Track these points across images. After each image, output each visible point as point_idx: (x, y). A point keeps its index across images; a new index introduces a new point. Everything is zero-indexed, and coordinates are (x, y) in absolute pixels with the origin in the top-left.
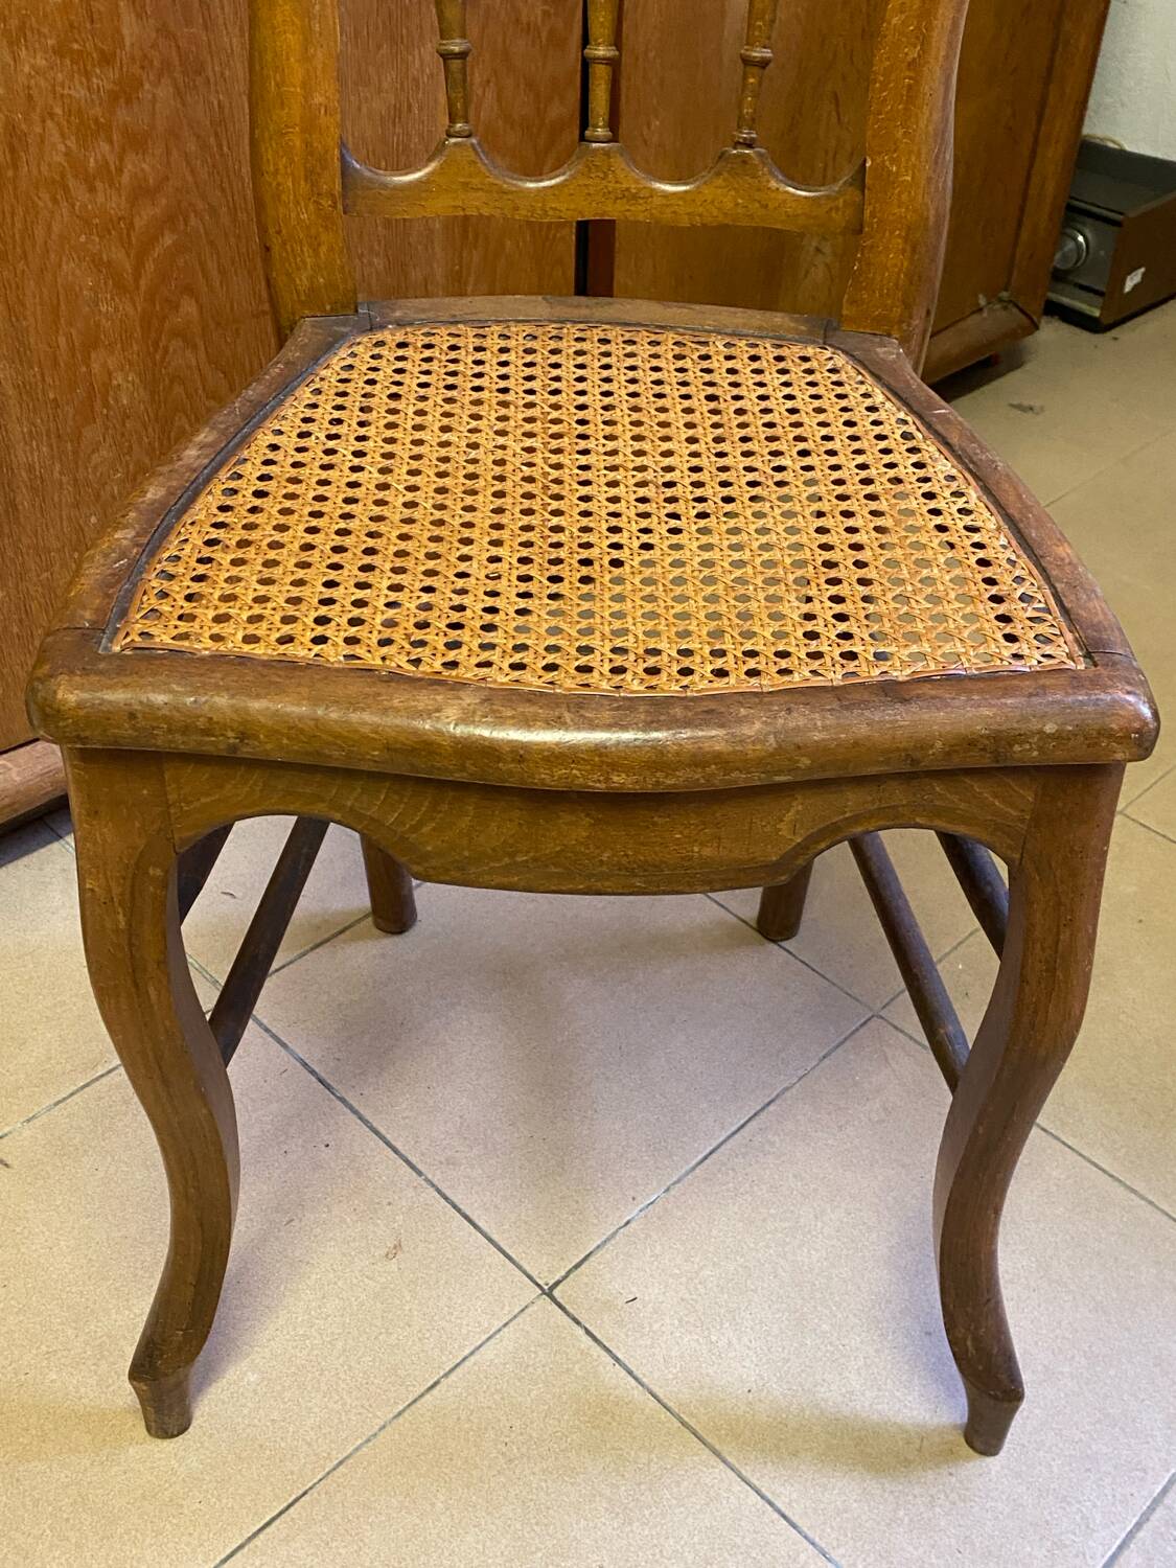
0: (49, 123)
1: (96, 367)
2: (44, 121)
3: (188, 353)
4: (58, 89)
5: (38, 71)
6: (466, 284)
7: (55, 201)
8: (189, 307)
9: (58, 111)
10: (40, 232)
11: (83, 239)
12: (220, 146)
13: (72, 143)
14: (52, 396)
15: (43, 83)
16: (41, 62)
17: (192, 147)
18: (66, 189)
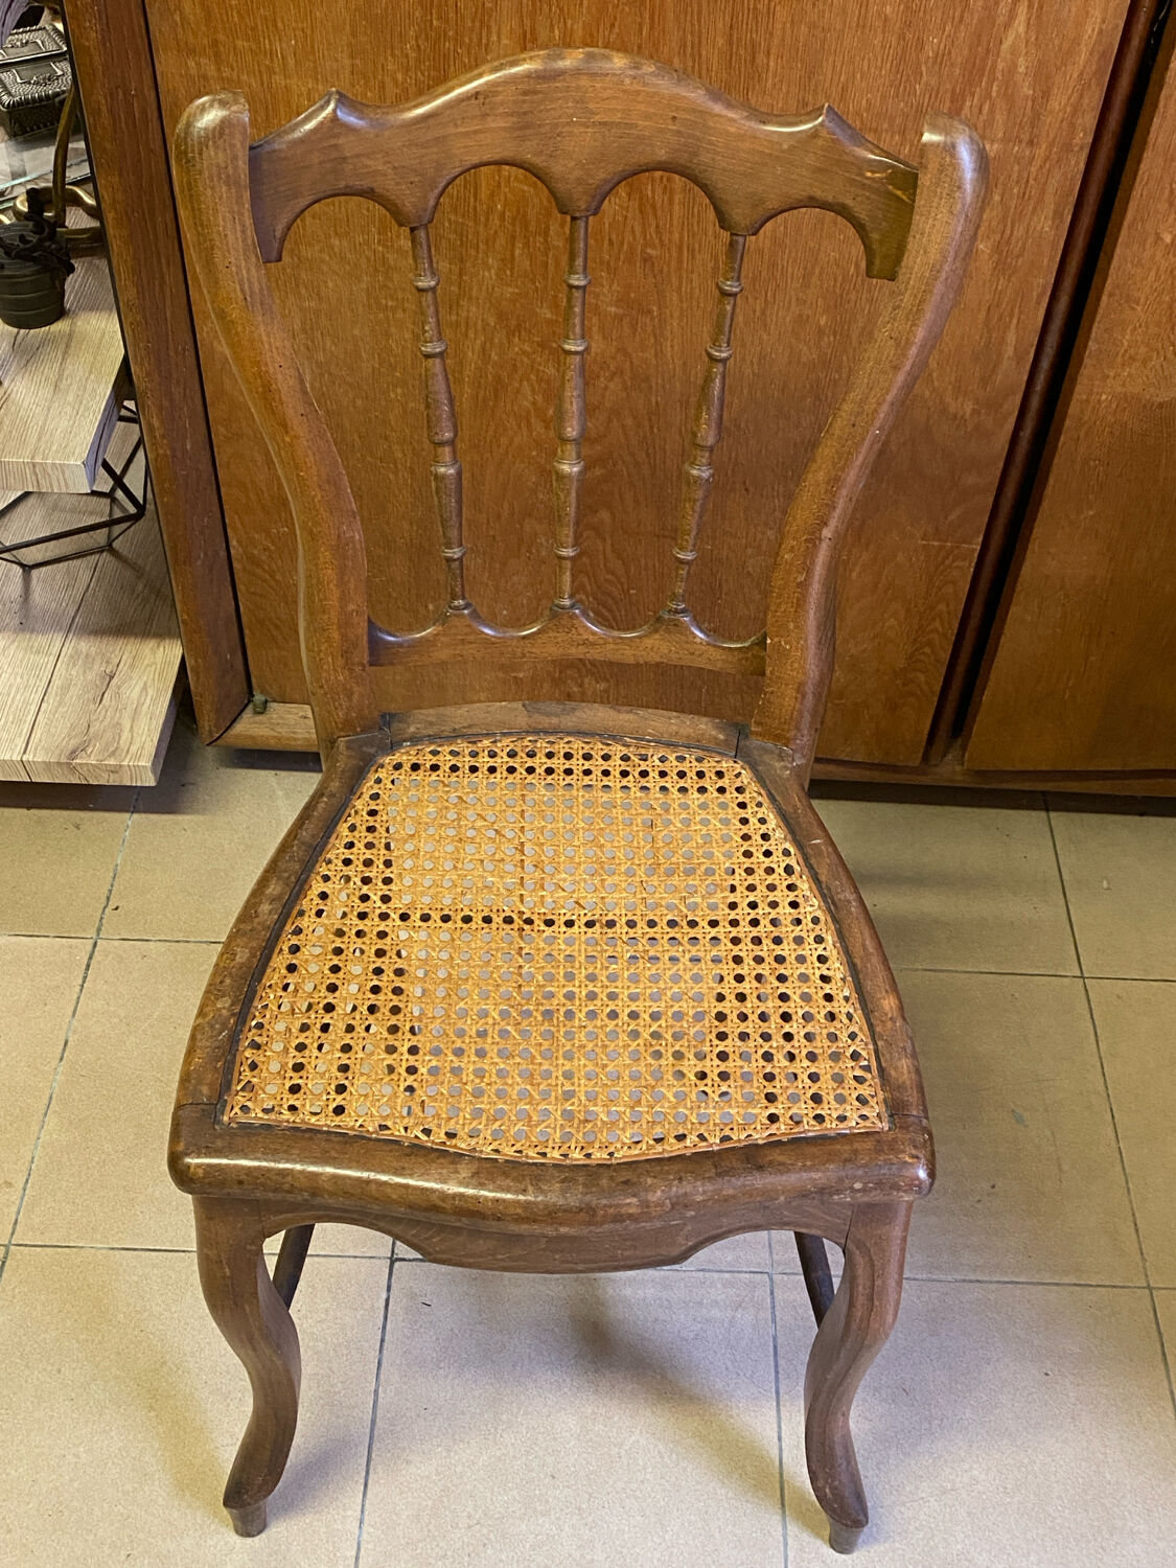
0: (525, 383)
1: (527, 528)
2: (521, 381)
3: (598, 541)
4: (536, 365)
5: (524, 352)
6: (851, 571)
7: (519, 426)
8: (605, 515)
9: (533, 377)
10: (504, 441)
11: (534, 453)
12: (651, 427)
13: (539, 398)
14: (492, 533)
15: (526, 360)
16: (527, 348)
17: (629, 421)
18: (528, 421)
